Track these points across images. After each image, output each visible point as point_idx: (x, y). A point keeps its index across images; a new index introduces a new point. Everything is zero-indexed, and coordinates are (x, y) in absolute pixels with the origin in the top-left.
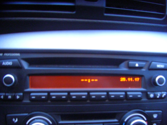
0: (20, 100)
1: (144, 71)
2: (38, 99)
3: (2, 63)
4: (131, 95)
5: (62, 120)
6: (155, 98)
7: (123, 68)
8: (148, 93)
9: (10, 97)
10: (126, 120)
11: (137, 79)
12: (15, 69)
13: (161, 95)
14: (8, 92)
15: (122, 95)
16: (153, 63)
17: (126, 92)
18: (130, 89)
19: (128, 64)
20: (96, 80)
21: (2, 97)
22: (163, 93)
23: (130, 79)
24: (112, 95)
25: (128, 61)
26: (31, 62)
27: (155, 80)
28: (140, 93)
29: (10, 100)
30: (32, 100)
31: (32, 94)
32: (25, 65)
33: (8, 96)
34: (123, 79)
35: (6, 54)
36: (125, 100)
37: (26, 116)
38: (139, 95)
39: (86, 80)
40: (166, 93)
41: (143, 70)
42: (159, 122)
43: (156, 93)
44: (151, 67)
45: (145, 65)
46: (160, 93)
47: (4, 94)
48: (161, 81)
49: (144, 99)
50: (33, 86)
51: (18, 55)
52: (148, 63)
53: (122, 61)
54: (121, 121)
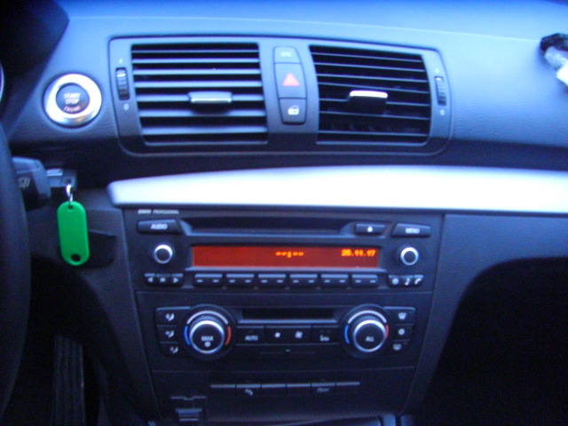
0: (178, 285)
1: (383, 240)
2: (208, 284)
3: (150, 225)
4: (358, 279)
5: (245, 317)
6: (402, 285)
7: (347, 235)
8: (390, 276)
9: (163, 280)
10: (350, 321)
11: (371, 253)
12: (172, 235)
13: (413, 280)
14: (159, 272)
15: (343, 279)
16: (399, 225)
17: (350, 274)
18: (357, 269)
19: (355, 227)
20: (301, 254)
21: (151, 280)
22: (416, 276)
23: (359, 253)
24: (327, 278)
25: (354, 223)
26: (196, 223)
27: (400, 255)
28: (375, 276)
29: (163, 284)
30: (197, 285)
31: (197, 276)
32: (187, 229)
33: (159, 278)
34: (346, 253)
35: (156, 212)
36: (349, 288)
37: (186, 310)
38: (373, 279)
39: (284, 254)
40: (422, 276)
41: (382, 237)
43: (403, 277)
44: (395, 231)
45: (384, 229)
46: (411, 277)
47: (153, 275)
48: (410, 256)
49: (383, 287)
50: (197, 263)
51: (175, 212)
52: (390, 226)
53: (346, 222)
54: (343, 323)
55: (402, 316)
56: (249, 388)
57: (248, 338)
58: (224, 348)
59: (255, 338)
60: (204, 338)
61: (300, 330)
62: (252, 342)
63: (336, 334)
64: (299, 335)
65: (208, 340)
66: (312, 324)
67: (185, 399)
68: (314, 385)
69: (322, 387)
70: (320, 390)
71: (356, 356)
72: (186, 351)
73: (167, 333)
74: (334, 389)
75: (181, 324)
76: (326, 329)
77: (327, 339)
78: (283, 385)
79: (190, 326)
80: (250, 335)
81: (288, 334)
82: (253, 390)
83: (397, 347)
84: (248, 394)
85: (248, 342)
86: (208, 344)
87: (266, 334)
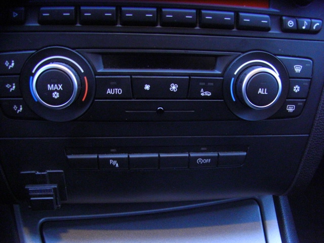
4: (246, 17)
6: (297, 30)
8: (284, 18)
10: (236, 73)
13: (311, 24)
17: (236, 12)
18: (244, 7)
22: (313, 20)
24: (209, 15)
28: (267, 16)
31: (43, 8)
36: (235, 30)
40: (320, 21)
42: (307, 84)
43: (300, 20)
46: (309, 20)
49: (274, 31)
54: (227, 75)
55: (298, 69)
56: (114, 158)
57: (109, 91)
58: (77, 103)
59: (118, 91)
60: (50, 87)
61: (175, 81)
62: (115, 96)
63: (220, 88)
64: (174, 88)
65: (55, 90)
66: (190, 75)
67: (38, 173)
68: (192, 155)
69: (203, 157)
70: (200, 161)
71: (245, 117)
72: (34, 112)
73: (8, 86)
75: (24, 73)
76: (206, 81)
77: (208, 94)
78: (156, 155)
79: (34, 75)
80: (113, 87)
81: (161, 86)
82: (118, 160)
83: (290, 109)
84: (113, 167)
85: (110, 96)
86: (56, 95)
87: (134, 86)
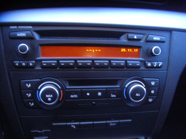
0: (33, 67)
2: (49, 67)
4: (130, 63)
5: (70, 85)
6: (152, 67)
7: (123, 40)
8: (146, 62)
9: (24, 64)
10: (126, 86)
11: (136, 50)
12: (28, 39)
13: (158, 64)
14: (22, 61)
15: (122, 63)
16: (150, 35)
17: (126, 61)
18: (129, 58)
19: (128, 36)
20: (100, 50)
21: (17, 64)
22: (159, 62)
23: (130, 50)
24: (114, 63)
25: (127, 34)
26: (42, 34)
27: (152, 50)
28: (139, 62)
29: (24, 67)
30: (43, 67)
31: (43, 62)
32: (37, 36)
33: (22, 63)
34: (123, 50)
35: (20, 27)
36: (125, 68)
37: (38, 81)
38: (138, 64)
39: (91, 50)
40: (162, 62)
41: (142, 42)
42: (157, 89)
43: (153, 63)
44: (148, 39)
45: (143, 37)
46: (157, 62)
47: (18, 62)
48: (157, 51)
49: (143, 68)
50: (43, 55)
52: (145, 36)
53: (123, 33)
54: (122, 87)
55: (153, 83)
56: (73, 125)
57: (72, 96)
58: (59, 102)
59: (76, 96)
60: (47, 96)
61: (100, 91)
62: (75, 98)
63: (119, 93)
64: (100, 94)
65: (49, 97)
66: (106, 88)
67: (39, 131)
68: (108, 122)
69: (112, 123)
70: (111, 124)
71: (130, 105)
73: (27, 94)
74: (118, 124)
75: (35, 89)
76: (113, 90)
77: (114, 96)
78: (92, 123)
79: (40, 90)
80: (73, 94)
81: (94, 93)
82: (75, 125)
83: (150, 100)
84: (73, 128)
85: (72, 98)
86: (49, 99)
87: (82, 94)
